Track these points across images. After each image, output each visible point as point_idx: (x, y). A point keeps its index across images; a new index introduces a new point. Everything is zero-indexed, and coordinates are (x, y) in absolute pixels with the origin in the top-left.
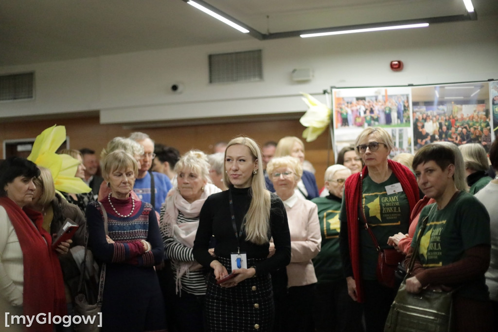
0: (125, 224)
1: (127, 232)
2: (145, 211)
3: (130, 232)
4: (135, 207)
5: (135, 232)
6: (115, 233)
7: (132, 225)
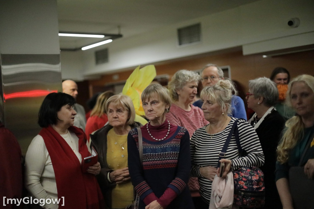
0: (158, 147)
1: (158, 154)
2: (178, 135)
3: (160, 154)
4: (169, 132)
5: (165, 154)
6: (148, 155)
7: (163, 148)
